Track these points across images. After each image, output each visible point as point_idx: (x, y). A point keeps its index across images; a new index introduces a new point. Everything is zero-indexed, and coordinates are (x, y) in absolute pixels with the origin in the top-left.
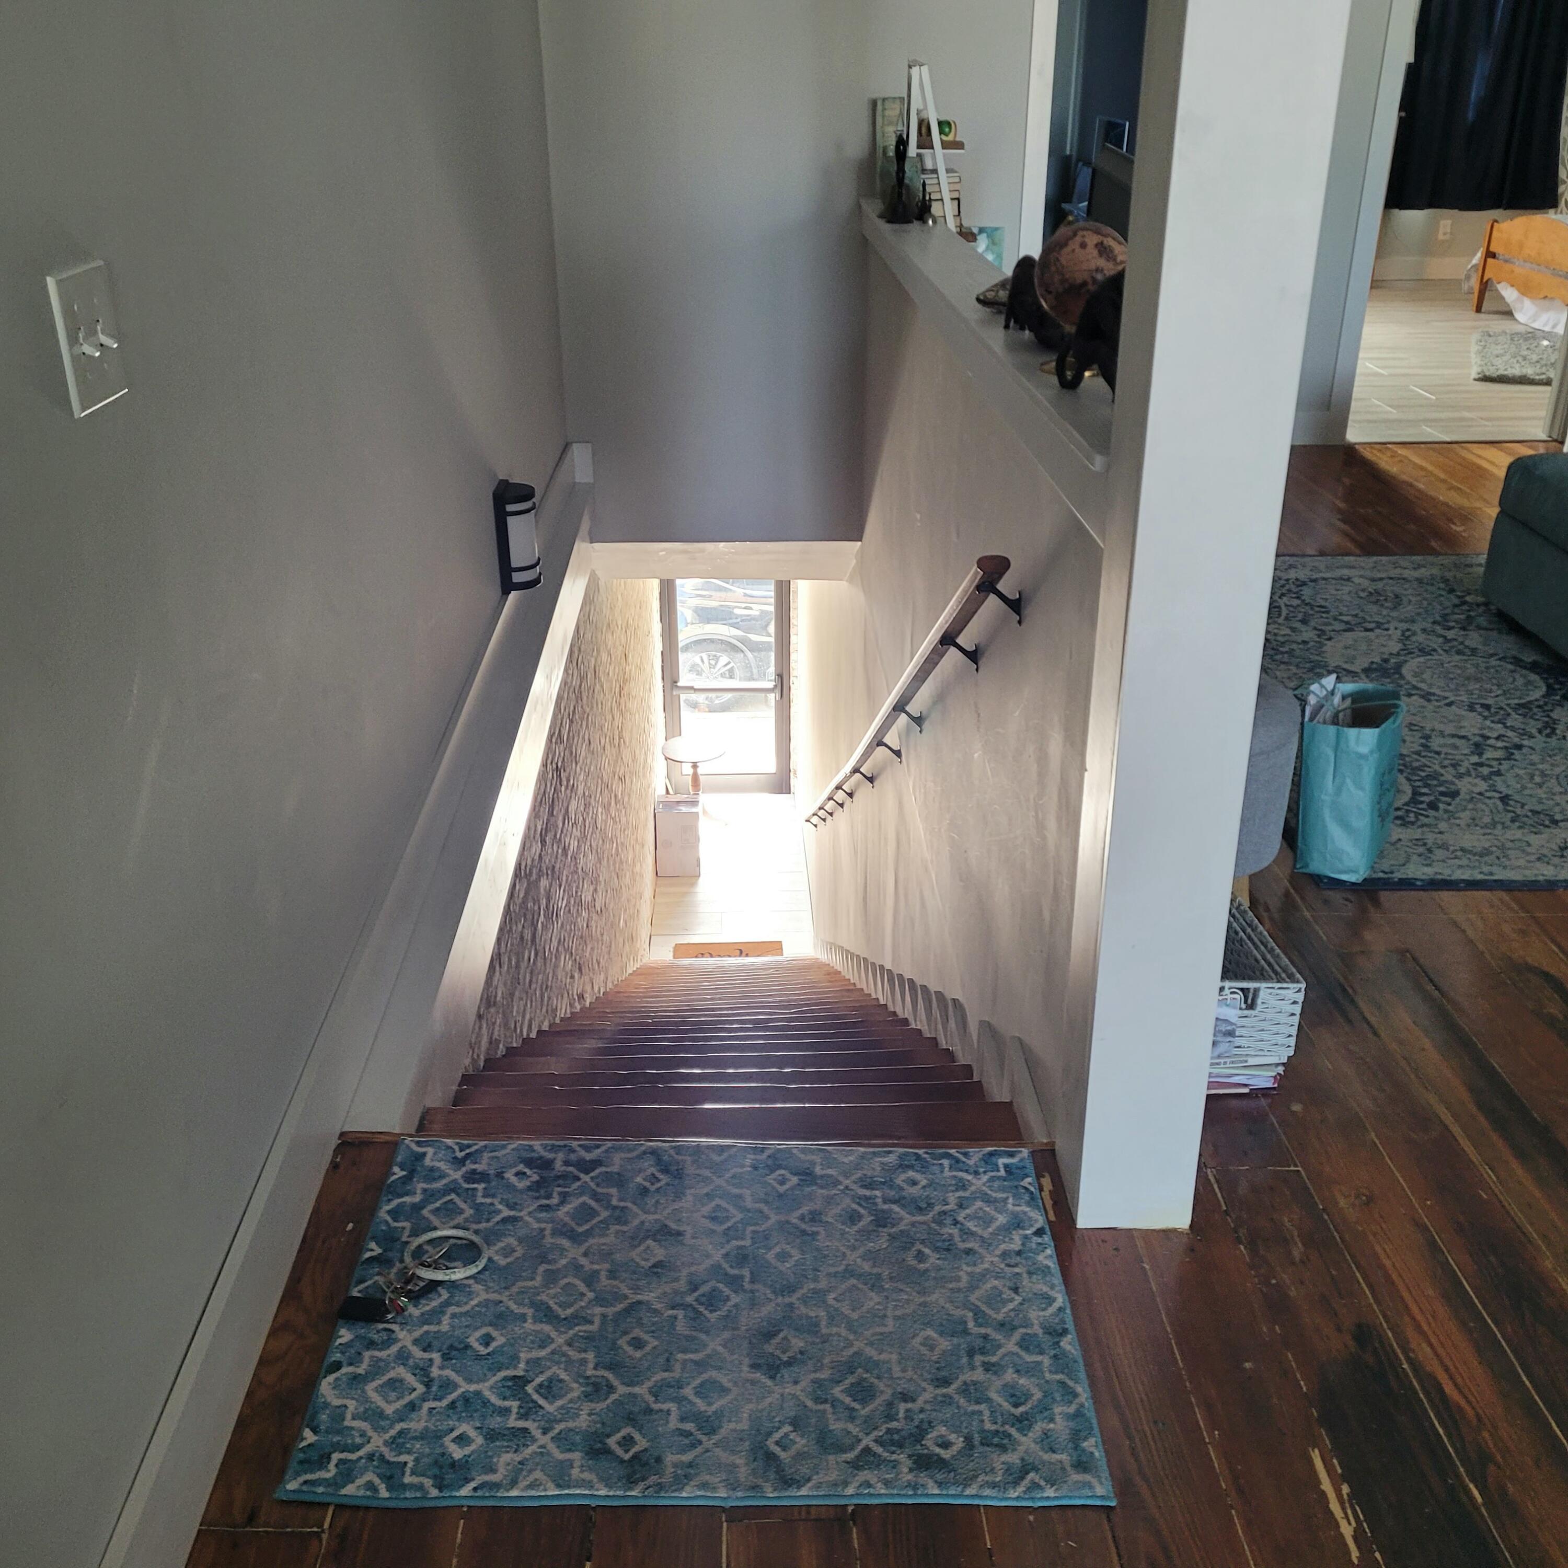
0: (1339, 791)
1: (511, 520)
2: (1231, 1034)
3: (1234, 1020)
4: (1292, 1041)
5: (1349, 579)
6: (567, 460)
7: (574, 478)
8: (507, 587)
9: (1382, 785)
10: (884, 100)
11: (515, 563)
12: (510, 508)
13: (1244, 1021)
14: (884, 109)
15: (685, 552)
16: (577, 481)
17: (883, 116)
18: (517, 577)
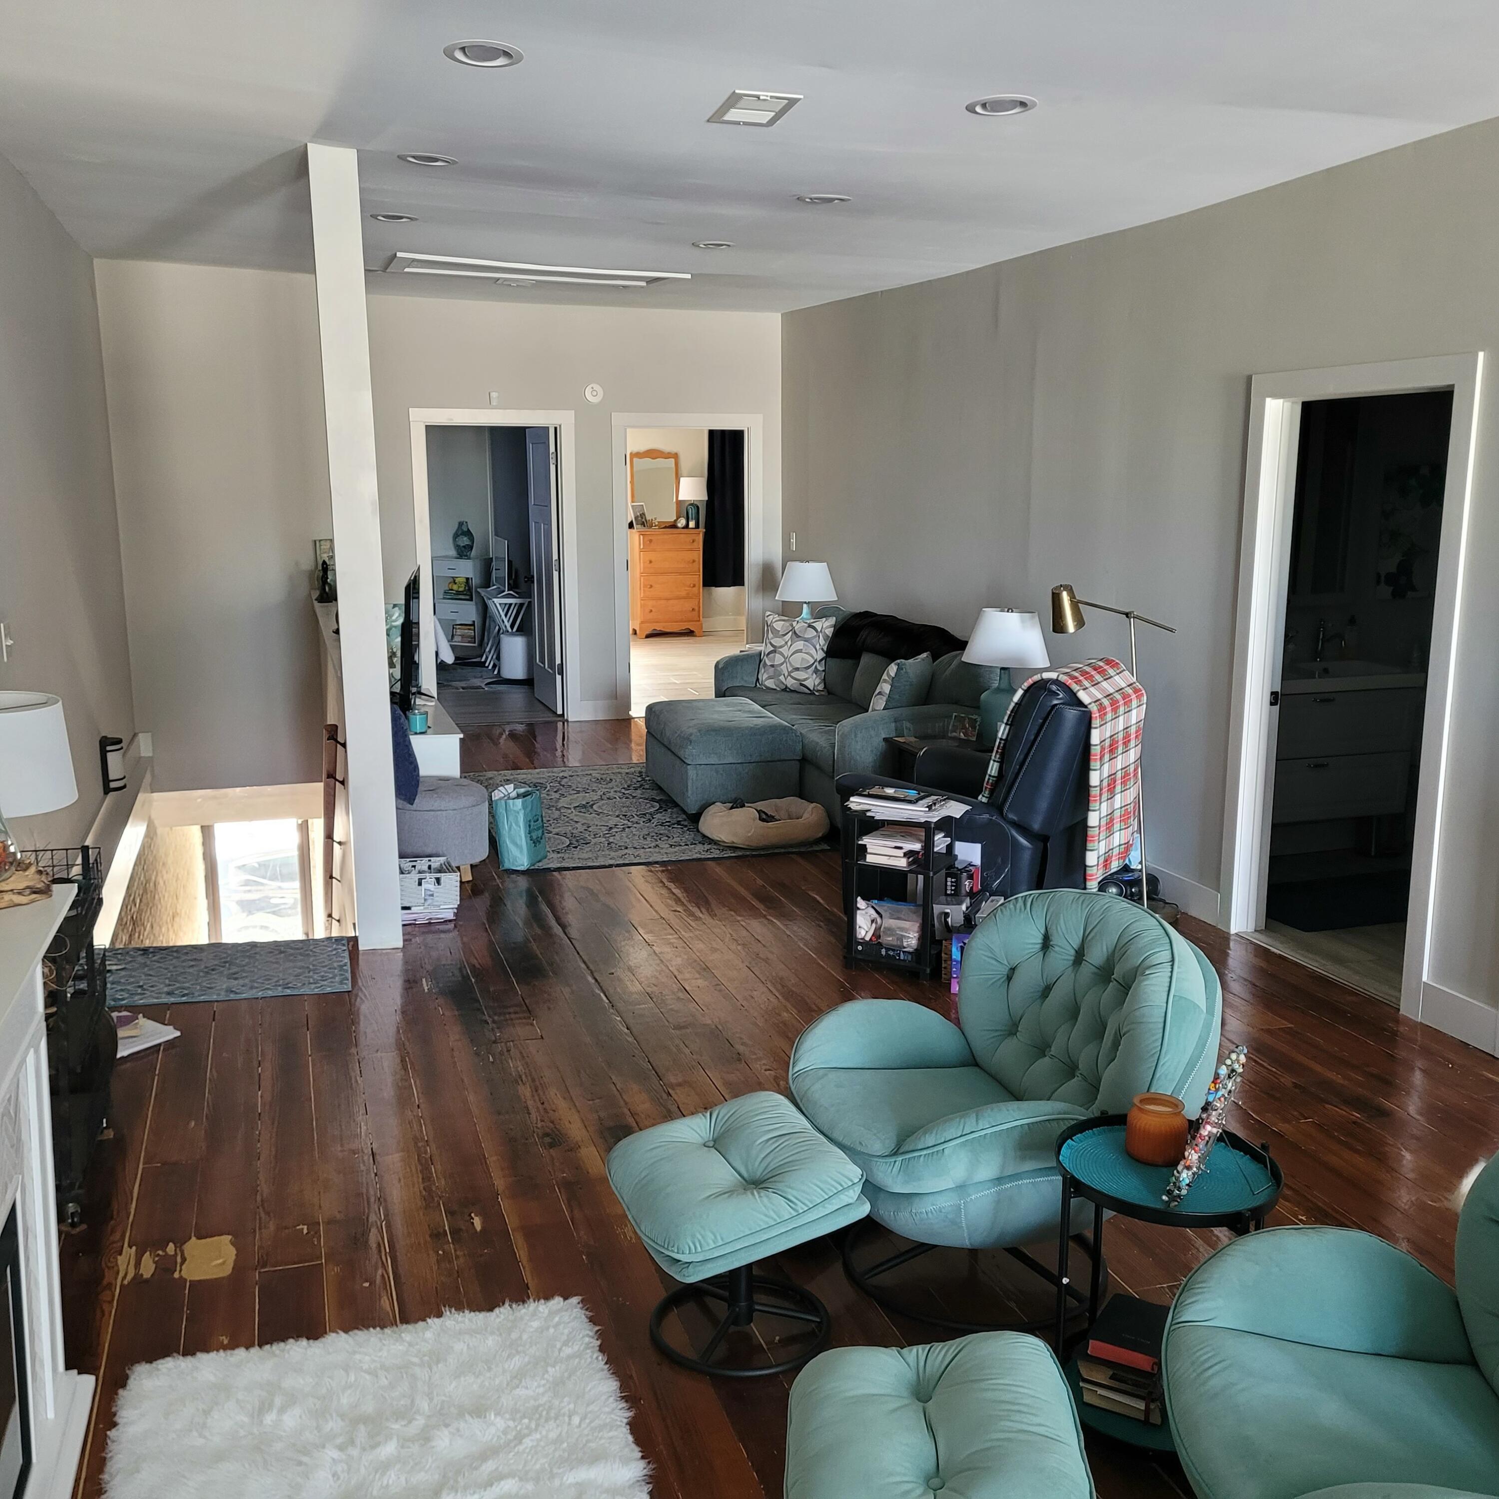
0: (510, 829)
1: (109, 754)
2: (432, 895)
3: (432, 890)
4: (458, 898)
5: (591, 774)
6: (135, 743)
7: (140, 753)
8: (107, 790)
9: (530, 826)
10: (320, 541)
11: (111, 778)
12: (108, 748)
13: (437, 890)
14: (320, 546)
15: (215, 798)
16: (142, 755)
17: (320, 549)
18: (113, 785)
